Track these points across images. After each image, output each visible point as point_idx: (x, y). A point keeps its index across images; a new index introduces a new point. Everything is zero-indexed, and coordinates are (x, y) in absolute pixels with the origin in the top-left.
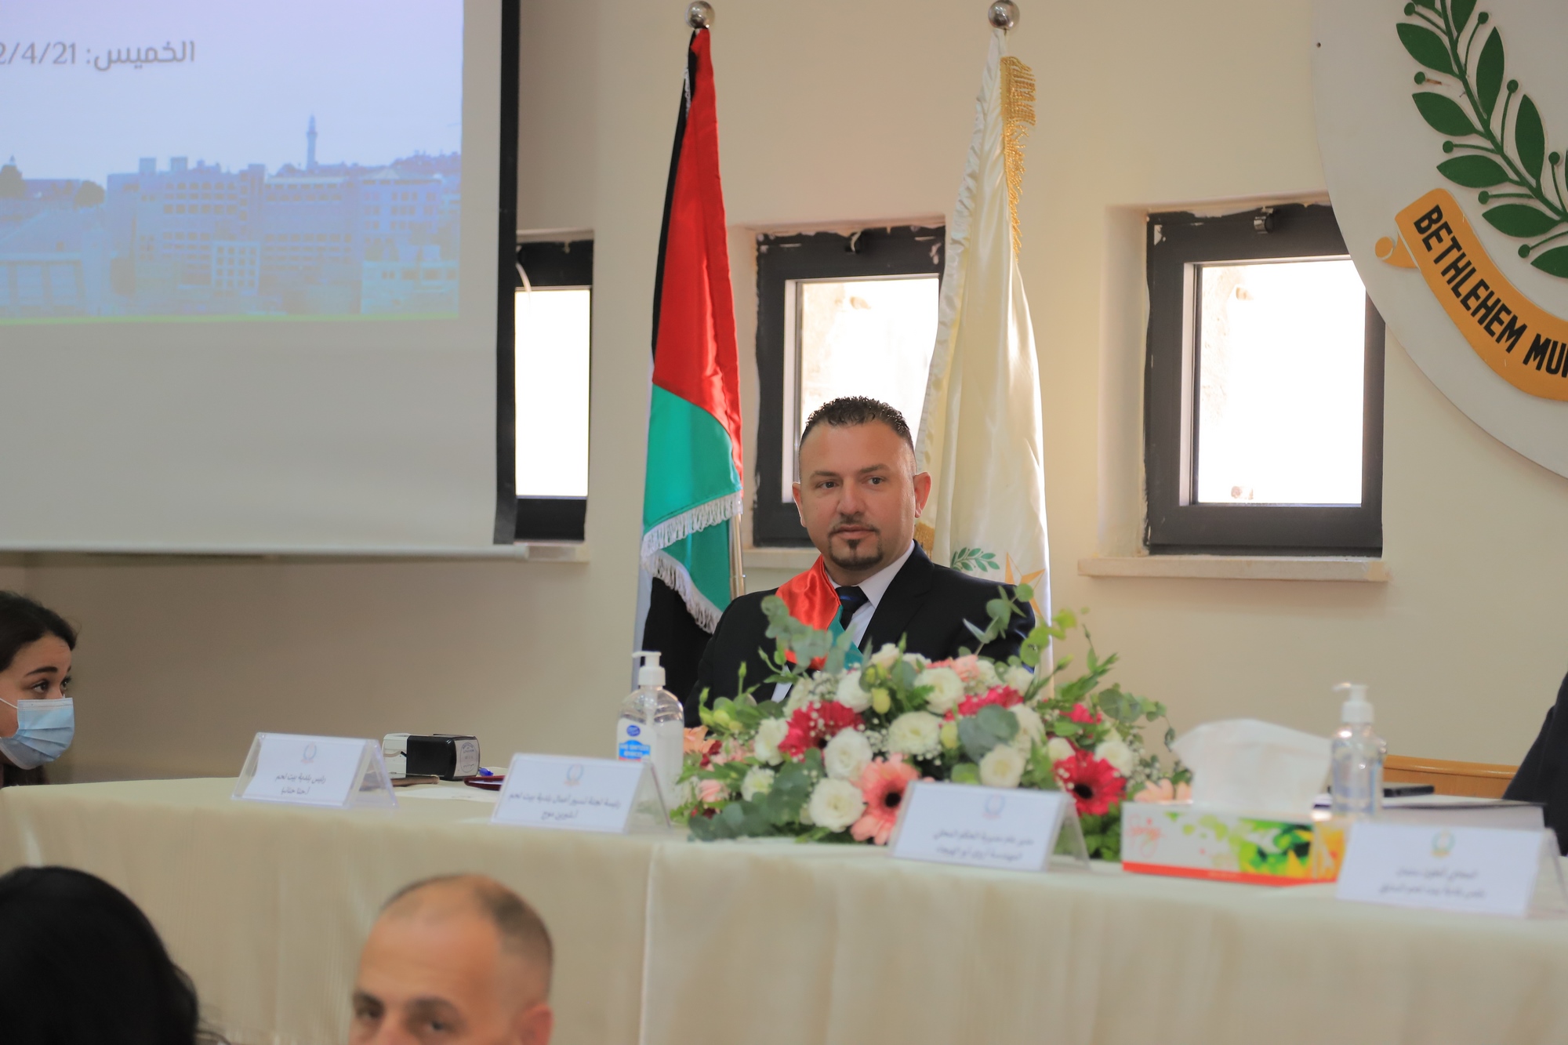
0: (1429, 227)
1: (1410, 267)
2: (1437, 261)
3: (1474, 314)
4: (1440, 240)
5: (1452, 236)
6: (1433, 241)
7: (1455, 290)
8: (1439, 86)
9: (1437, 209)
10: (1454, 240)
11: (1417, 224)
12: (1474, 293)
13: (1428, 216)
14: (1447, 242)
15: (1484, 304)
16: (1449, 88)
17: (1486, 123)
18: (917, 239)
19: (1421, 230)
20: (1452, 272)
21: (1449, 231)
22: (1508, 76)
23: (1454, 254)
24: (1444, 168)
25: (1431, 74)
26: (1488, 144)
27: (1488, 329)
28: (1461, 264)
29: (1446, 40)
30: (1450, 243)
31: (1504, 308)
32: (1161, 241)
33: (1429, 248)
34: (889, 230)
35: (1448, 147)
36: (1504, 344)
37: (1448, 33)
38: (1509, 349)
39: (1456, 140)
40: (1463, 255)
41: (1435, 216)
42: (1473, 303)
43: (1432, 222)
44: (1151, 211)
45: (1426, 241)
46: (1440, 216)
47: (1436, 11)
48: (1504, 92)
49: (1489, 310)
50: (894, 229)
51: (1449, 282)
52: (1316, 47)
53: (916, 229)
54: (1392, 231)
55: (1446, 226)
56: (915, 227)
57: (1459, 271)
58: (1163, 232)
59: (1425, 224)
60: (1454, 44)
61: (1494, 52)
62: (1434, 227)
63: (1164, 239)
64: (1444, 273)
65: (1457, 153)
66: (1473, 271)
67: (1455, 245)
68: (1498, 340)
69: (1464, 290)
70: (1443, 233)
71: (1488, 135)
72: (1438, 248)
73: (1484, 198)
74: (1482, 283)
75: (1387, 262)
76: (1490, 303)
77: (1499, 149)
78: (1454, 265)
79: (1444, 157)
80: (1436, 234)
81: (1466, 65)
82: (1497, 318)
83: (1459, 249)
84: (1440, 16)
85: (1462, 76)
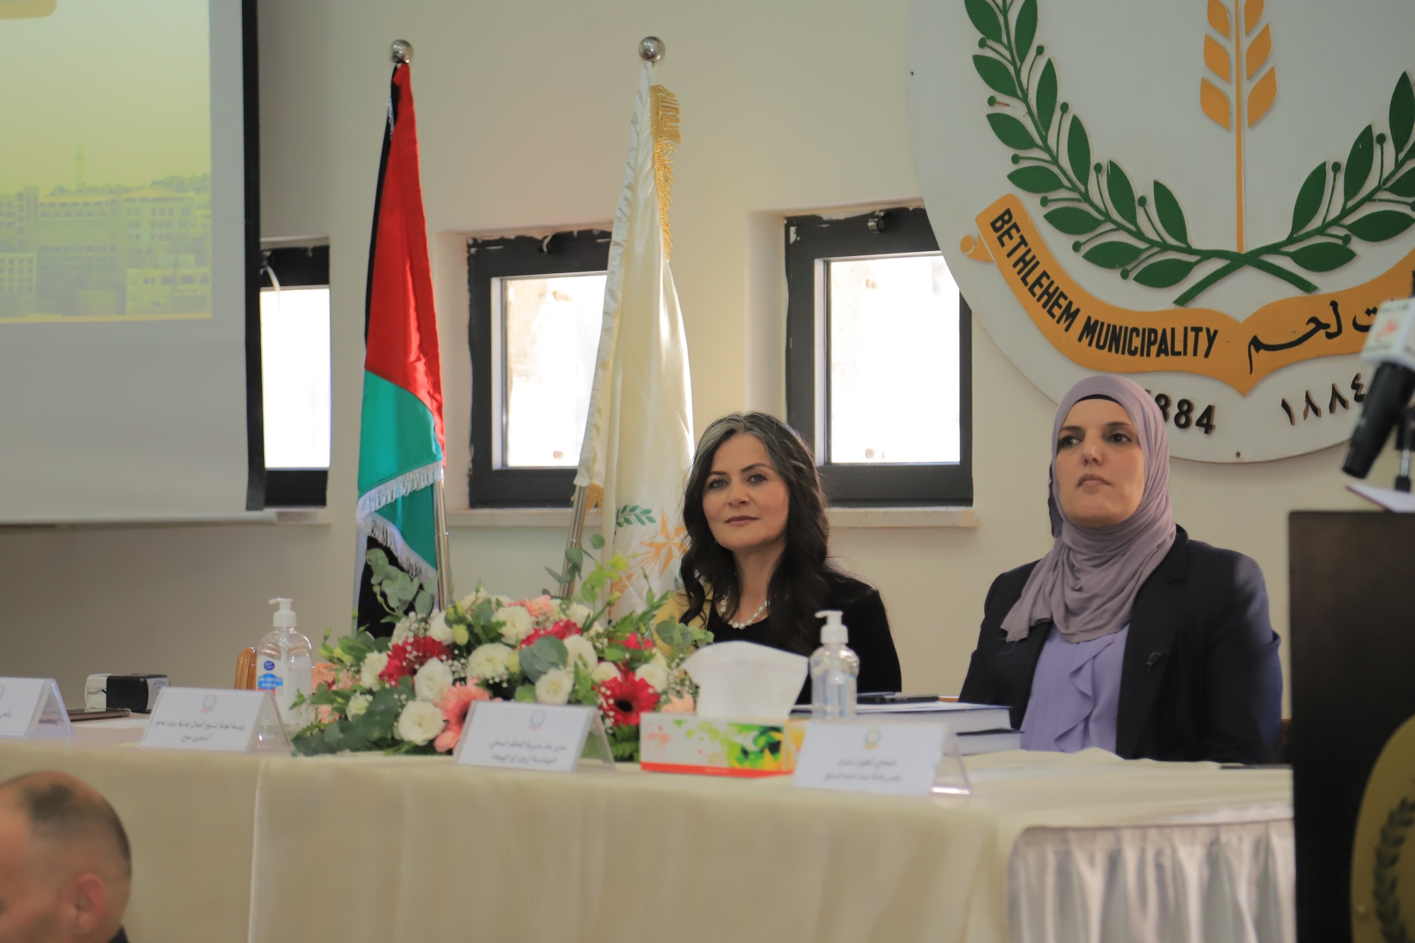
0: (1001, 227)
1: (988, 261)
2: (1009, 255)
3: (1039, 300)
4: (1011, 237)
5: (1020, 234)
6: (1006, 239)
7: (1024, 280)
8: (1007, 108)
9: (1008, 212)
10: (1022, 237)
11: (993, 224)
12: (1038, 282)
13: (1001, 218)
14: (1017, 240)
15: (1046, 292)
16: (1015, 109)
17: (1044, 139)
18: (599, 241)
19: (996, 230)
20: (1021, 265)
21: (1018, 230)
22: (1060, 99)
23: (1022, 250)
24: (1012, 177)
25: (1001, 97)
26: (1047, 157)
27: (1050, 312)
28: (1028, 258)
29: (1011, 69)
30: (1019, 240)
31: (1062, 295)
32: (796, 241)
33: (1003, 244)
34: (575, 234)
35: (1015, 159)
36: (1063, 325)
37: (1013, 63)
38: (1067, 329)
39: (1022, 153)
40: (1029, 251)
41: (1006, 218)
42: (1038, 291)
43: (1005, 222)
44: (787, 215)
45: (1000, 239)
46: (1011, 218)
47: (1004, 45)
48: (1058, 112)
49: (1051, 296)
50: (579, 233)
51: (1019, 273)
52: (910, 75)
53: (598, 233)
54: (973, 230)
55: (1015, 226)
56: (597, 230)
57: (1026, 264)
58: (797, 233)
59: (999, 224)
60: (1018, 72)
61: (1049, 78)
62: (1006, 227)
63: (798, 239)
64: (1015, 265)
65: (1024, 164)
66: (1038, 263)
67: (1023, 242)
68: (1058, 321)
69: (1031, 279)
70: (1013, 232)
71: (1047, 149)
72: (1011, 246)
73: (1044, 202)
74: (1045, 274)
75: (970, 256)
76: (1051, 290)
77: (1055, 160)
78: (1022, 259)
79: (1013, 168)
80: (1008, 232)
81: (1027, 90)
82: (1057, 303)
83: (1026, 245)
84: (1006, 48)
85: (1025, 99)
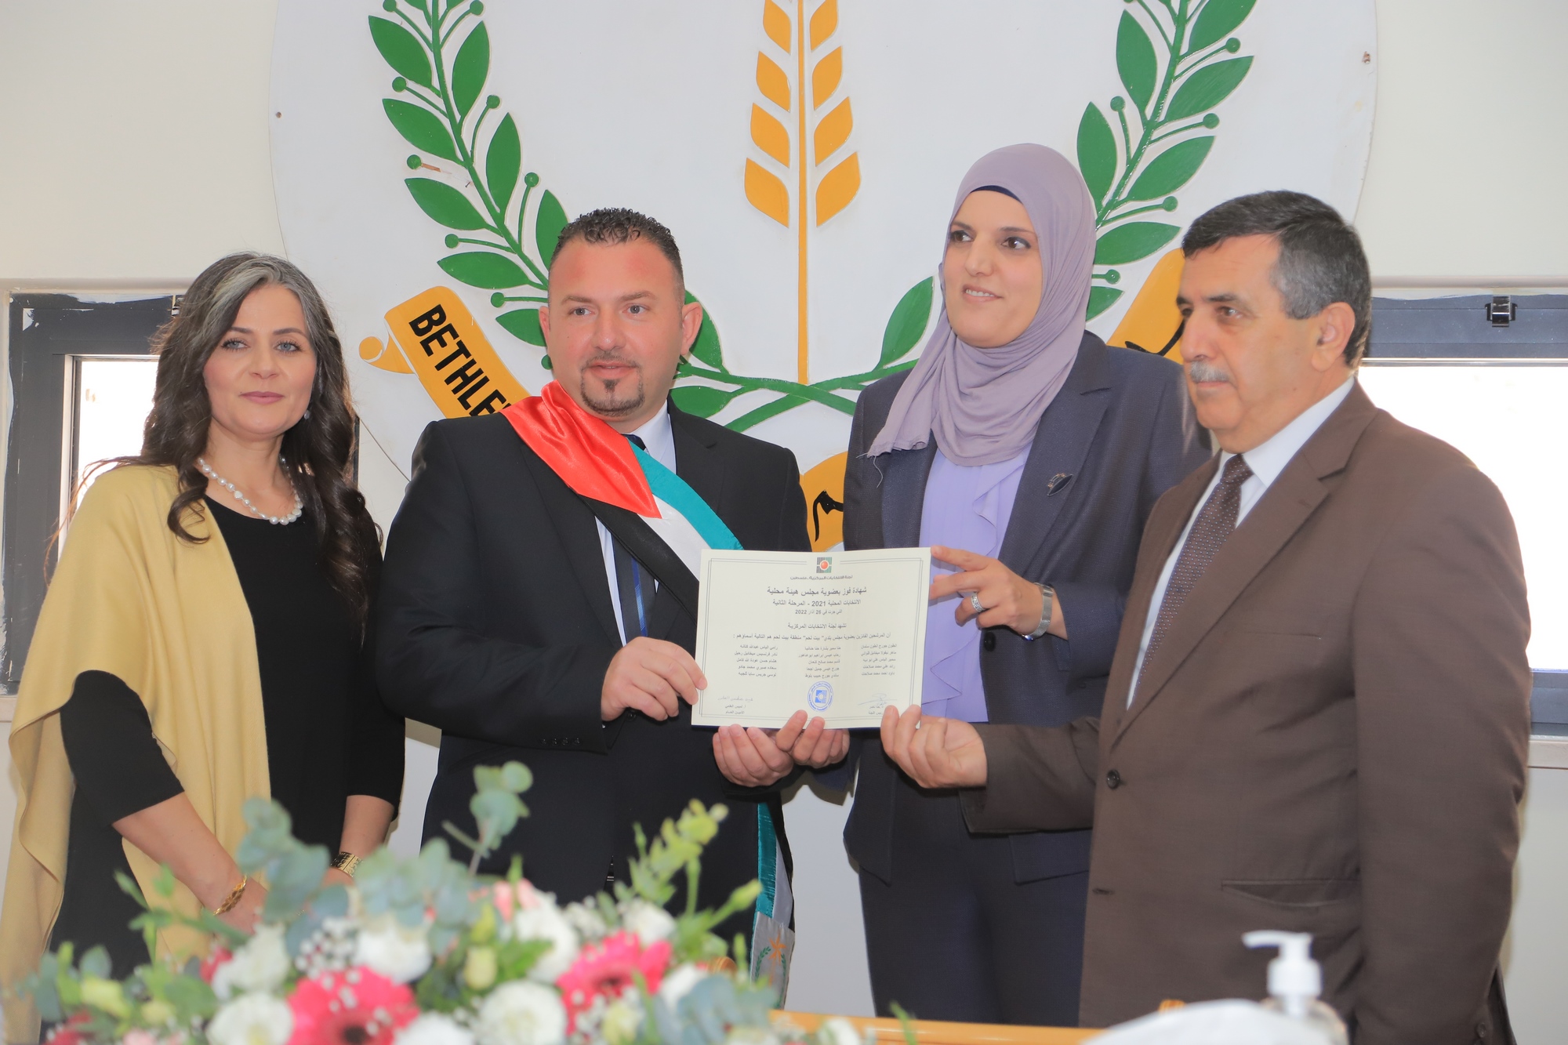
0: (428, 329)
1: (405, 370)
2: (440, 367)
4: (443, 344)
5: (458, 340)
6: (434, 345)
7: (464, 399)
8: (438, 172)
9: (439, 309)
10: (460, 344)
11: (414, 324)
12: (486, 405)
13: (428, 316)
14: (452, 347)
16: (451, 175)
17: (499, 219)
19: (419, 332)
20: (459, 381)
21: (455, 335)
22: (524, 169)
23: (461, 361)
24: (445, 264)
25: (426, 157)
26: (503, 242)
28: (470, 372)
29: (446, 122)
30: (456, 348)
32: (31, 327)
33: (429, 352)
35: (451, 241)
37: (450, 115)
39: (461, 234)
40: (473, 363)
41: (436, 317)
43: (432, 323)
44: (18, 290)
45: (425, 344)
46: (443, 318)
47: (434, 89)
48: (520, 186)
51: (455, 391)
52: (275, 117)
55: (450, 328)
57: (467, 380)
58: (35, 316)
59: (423, 325)
60: (457, 128)
61: (507, 140)
62: (435, 329)
63: (37, 324)
64: (449, 381)
65: (462, 248)
66: (486, 380)
67: (462, 350)
69: (475, 400)
70: (447, 336)
71: (503, 231)
72: (440, 353)
73: (497, 301)
74: (496, 394)
75: (377, 365)
77: (516, 247)
78: (461, 373)
79: (447, 252)
80: (438, 336)
81: (472, 152)
83: (468, 355)
84: (438, 95)
85: (468, 162)
